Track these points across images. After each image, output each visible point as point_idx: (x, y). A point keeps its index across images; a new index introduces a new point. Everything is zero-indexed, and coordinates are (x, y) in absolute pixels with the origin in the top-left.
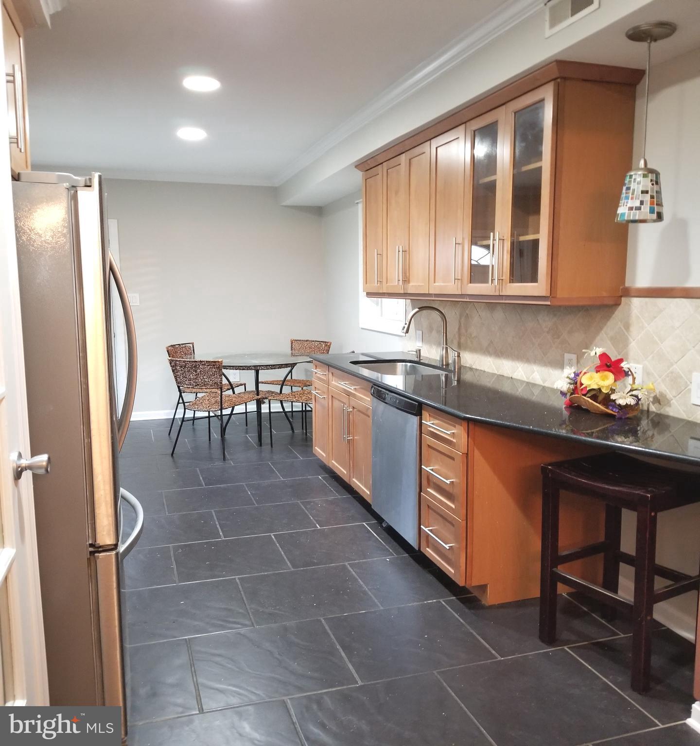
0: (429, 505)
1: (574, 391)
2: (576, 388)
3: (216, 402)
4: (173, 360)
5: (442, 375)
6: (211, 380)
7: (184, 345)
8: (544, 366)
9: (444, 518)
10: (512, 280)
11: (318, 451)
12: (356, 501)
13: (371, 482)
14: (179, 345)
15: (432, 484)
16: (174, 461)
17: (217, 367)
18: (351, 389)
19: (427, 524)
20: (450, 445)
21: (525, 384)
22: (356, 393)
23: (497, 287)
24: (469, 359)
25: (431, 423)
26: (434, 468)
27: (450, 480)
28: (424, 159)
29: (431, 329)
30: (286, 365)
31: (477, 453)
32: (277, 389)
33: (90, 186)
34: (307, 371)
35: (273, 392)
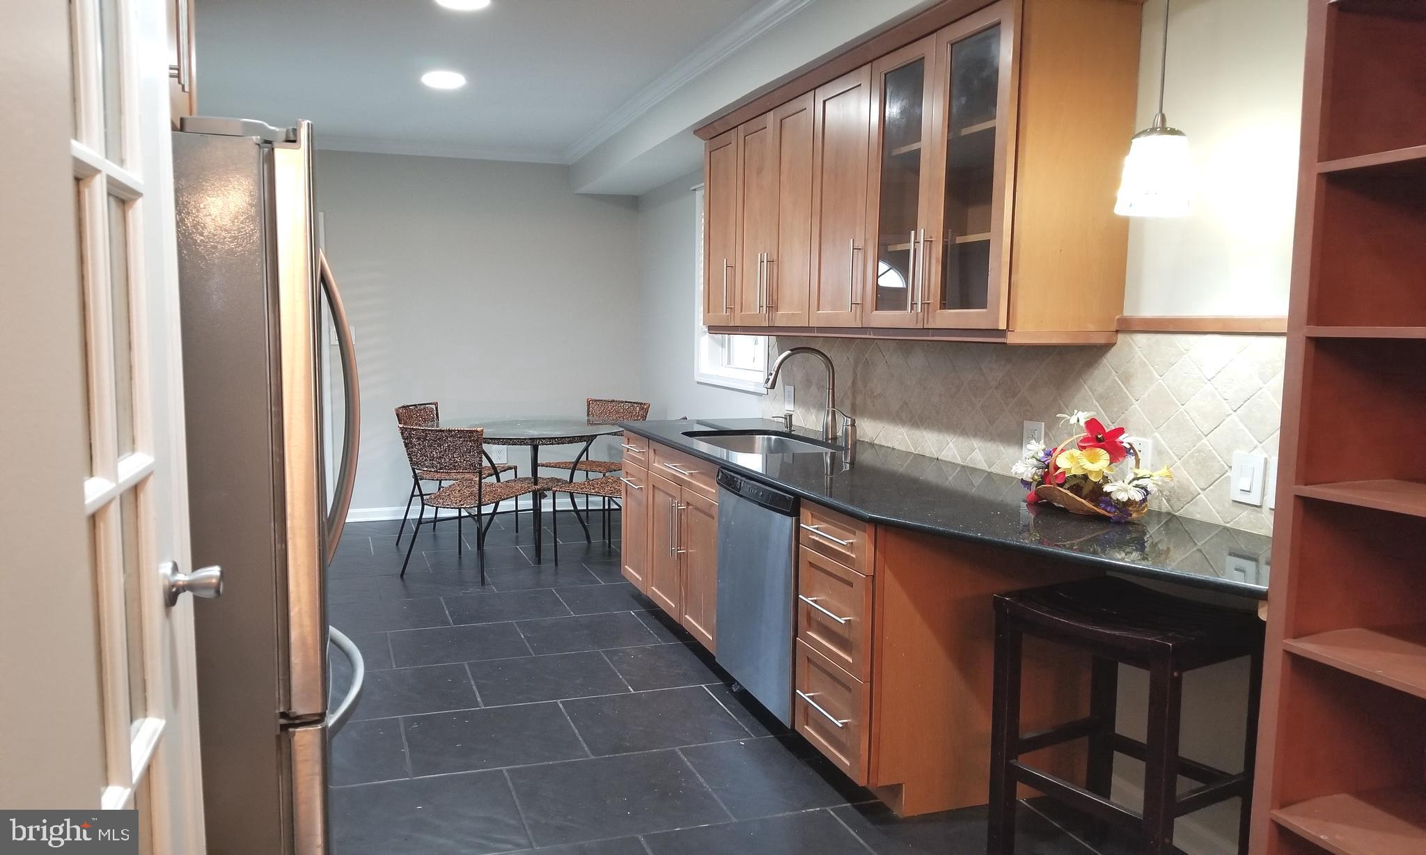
0: (810, 657)
1: (1045, 478)
2: (1047, 474)
3: (471, 494)
4: (406, 429)
5: (826, 453)
6: (464, 460)
7: (422, 407)
8: (990, 440)
9: (834, 678)
10: (944, 304)
11: (629, 570)
12: (688, 650)
13: (715, 621)
14: (415, 405)
15: (814, 625)
16: (405, 586)
17: (474, 440)
18: (685, 474)
19: (806, 687)
20: (846, 562)
21: (959, 469)
22: (691, 481)
23: (920, 316)
24: (869, 430)
25: (814, 528)
26: (818, 598)
27: (846, 618)
28: (805, 117)
29: (808, 383)
30: (580, 439)
31: (889, 577)
32: (564, 475)
33: (294, 141)
34: (610, 448)
35: (558, 480)
